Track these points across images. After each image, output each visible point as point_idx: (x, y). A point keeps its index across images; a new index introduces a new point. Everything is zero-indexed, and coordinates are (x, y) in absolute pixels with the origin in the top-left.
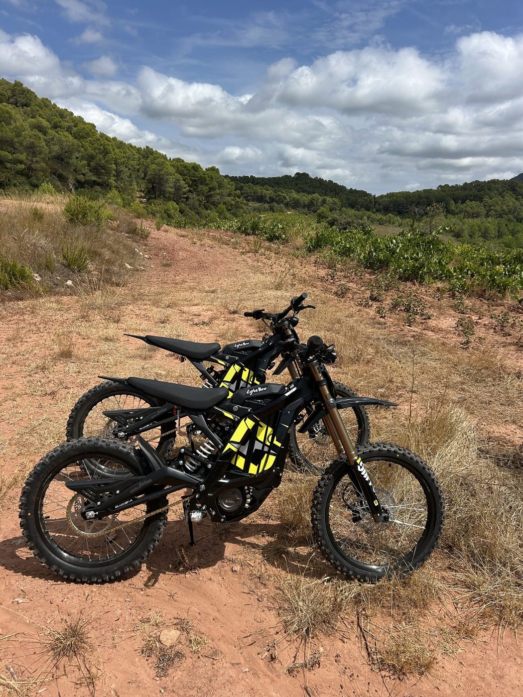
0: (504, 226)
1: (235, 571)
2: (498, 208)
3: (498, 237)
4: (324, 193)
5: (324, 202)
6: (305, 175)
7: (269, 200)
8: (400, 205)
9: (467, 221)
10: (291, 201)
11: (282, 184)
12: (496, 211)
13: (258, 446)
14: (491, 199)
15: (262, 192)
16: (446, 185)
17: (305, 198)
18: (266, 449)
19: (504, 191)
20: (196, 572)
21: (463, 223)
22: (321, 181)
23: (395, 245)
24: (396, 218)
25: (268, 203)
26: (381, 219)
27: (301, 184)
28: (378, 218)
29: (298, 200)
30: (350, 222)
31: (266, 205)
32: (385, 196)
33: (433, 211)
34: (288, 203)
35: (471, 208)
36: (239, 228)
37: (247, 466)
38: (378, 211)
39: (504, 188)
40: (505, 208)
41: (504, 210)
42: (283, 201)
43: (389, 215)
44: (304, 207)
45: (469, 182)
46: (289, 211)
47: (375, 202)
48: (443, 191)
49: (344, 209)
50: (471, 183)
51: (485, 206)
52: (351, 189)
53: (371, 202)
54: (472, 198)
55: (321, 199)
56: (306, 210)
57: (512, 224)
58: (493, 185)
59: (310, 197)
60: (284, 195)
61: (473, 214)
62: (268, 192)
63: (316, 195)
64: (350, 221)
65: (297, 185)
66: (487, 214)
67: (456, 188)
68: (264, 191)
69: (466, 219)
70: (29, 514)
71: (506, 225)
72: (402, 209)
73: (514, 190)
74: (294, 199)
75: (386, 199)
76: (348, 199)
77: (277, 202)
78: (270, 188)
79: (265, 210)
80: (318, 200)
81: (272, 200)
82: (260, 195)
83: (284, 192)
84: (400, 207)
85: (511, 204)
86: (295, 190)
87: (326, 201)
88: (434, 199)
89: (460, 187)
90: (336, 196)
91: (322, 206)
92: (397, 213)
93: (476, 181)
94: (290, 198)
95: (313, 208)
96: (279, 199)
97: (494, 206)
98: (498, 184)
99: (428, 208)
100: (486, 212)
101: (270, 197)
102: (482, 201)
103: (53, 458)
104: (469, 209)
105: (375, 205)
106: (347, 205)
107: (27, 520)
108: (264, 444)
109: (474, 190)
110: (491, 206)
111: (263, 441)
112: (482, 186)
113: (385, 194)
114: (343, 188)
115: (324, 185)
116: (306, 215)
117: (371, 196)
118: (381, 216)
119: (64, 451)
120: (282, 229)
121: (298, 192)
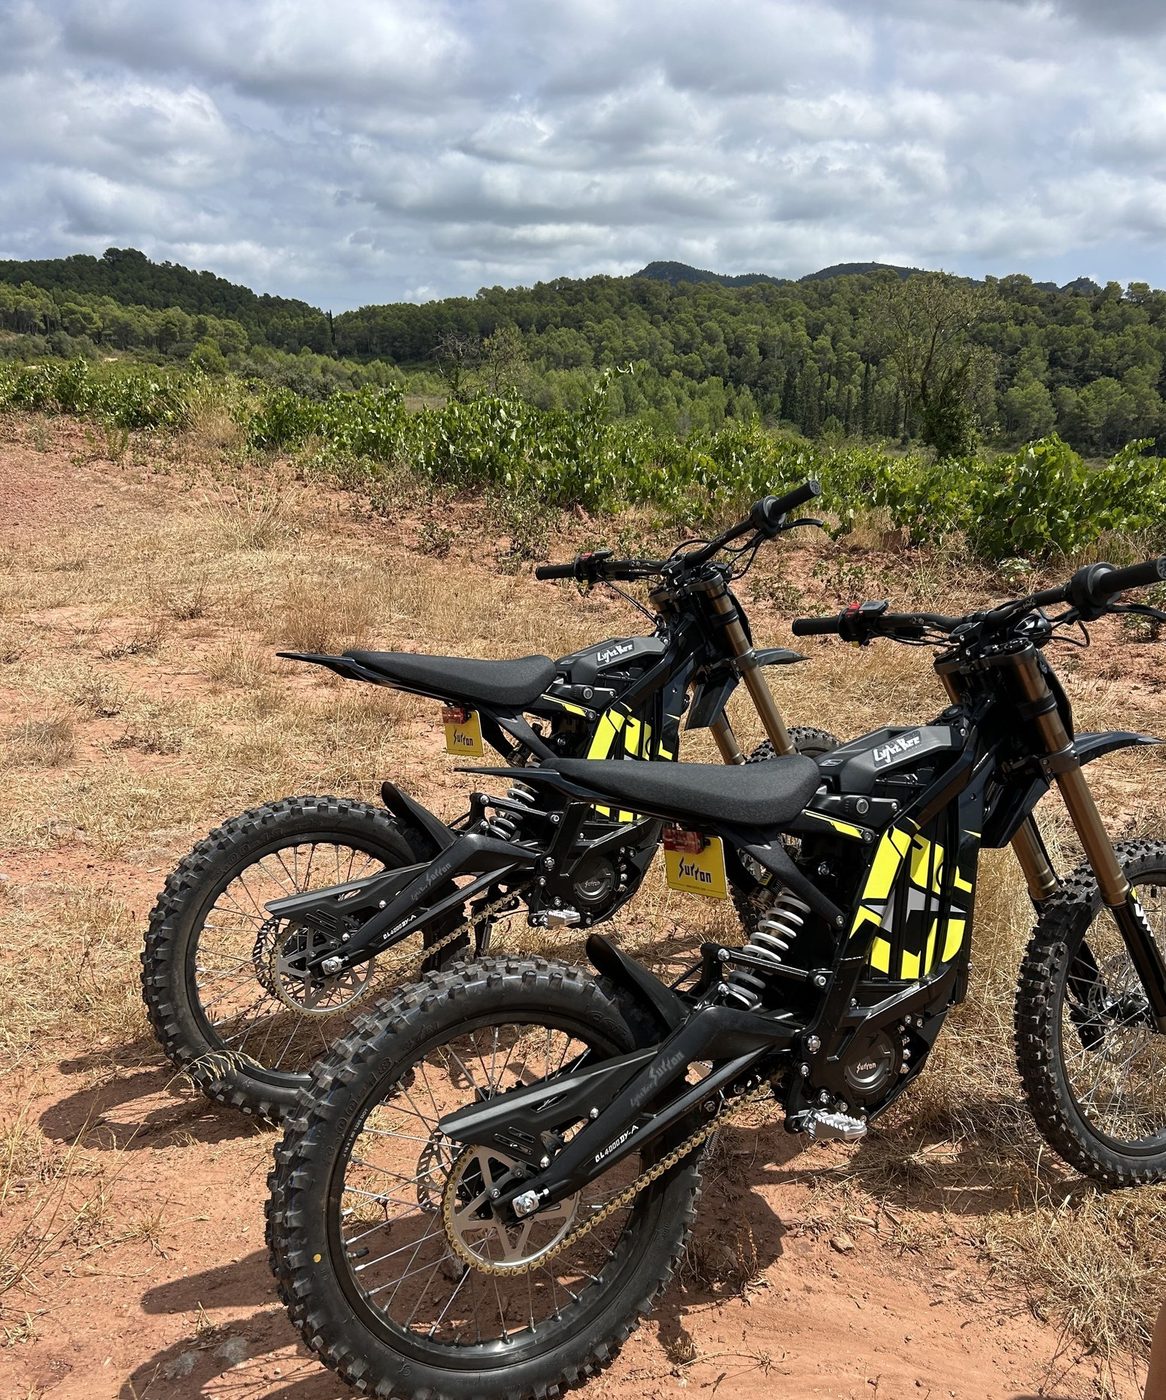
0: (635, 386)
1: (848, 1249)
2: (617, 343)
3: (627, 411)
4: (194, 306)
5: (201, 329)
6: (134, 257)
7: (42, 325)
8: (395, 339)
9: (555, 375)
10: (109, 327)
11: (70, 279)
12: (613, 350)
13: (915, 902)
14: (599, 323)
15: (18, 302)
16: (495, 288)
17: (146, 318)
18: (935, 906)
19: (623, 303)
20: (762, 1284)
21: (548, 380)
22: (180, 273)
23: (505, 423)
24: (392, 372)
25: (43, 333)
26: (356, 373)
27: (125, 281)
28: (349, 373)
29: (127, 325)
30: (293, 381)
31: (40, 340)
32: (356, 316)
33: (498, 348)
34: (99, 334)
35: (560, 343)
36: (17, 398)
37: (896, 962)
38: (344, 353)
39: (623, 297)
40: (631, 342)
41: (629, 349)
42: (84, 328)
43: (373, 363)
44: (148, 342)
45: (546, 281)
46: (109, 354)
47: (333, 330)
48: (491, 303)
49: (257, 348)
50: (552, 285)
51: (589, 339)
52: (266, 295)
53: (323, 331)
54: (559, 319)
55: (191, 321)
56: (155, 352)
57: (651, 380)
58: (599, 290)
59: (160, 316)
60: (83, 309)
61: (566, 358)
62: (37, 302)
63: (175, 312)
64: (295, 377)
65: (115, 282)
66: (596, 357)
67: (520, 295)
68: (25, 299)
69: (552, 371)
70: (317, 1258)
71: (640, 384)
72: (401, 347)
73: (645, 302)
74: (115, 321)
75: (359, 323)
76: (263, 323)
77: (66, 329)
78: (38, 290)
79: (39, 353)
80: (185, 323)
81: (51, 325)
82: (12, 311)
83: (83, 302)
84: (397, 344)
85: (642, 333)
86: (114, 298)
87: (206, 329)
88: (474, 322)
89: (528, 294)
90: (231, 315)
91: (196, 339)
92: (391, 358)
93: (562, 279)
94: (102, 317)
95: (175, 346)
96: (72, 322)
97: (609, 339)
98: (609, 287)
99: (486, 342)
100: (593, 354)
101: (44, 316)
102: (580, 328)
103: (370, 1059)
104: (555, 346)
105: (333, 339)
106: (263, 338)
107: (313, 1279)
108: (928, 892)
109: (560, 300)
110: (601, 340)
111: (924, 886)
112: (577, 293)
113: (356, 310)
114: (243, 293)
115: (193, 285)
116: (160, 365)
117: (321, 314)
118: (354, 365)
119: (401, 1026)
120: (157, 393)
121: (123, 302)
